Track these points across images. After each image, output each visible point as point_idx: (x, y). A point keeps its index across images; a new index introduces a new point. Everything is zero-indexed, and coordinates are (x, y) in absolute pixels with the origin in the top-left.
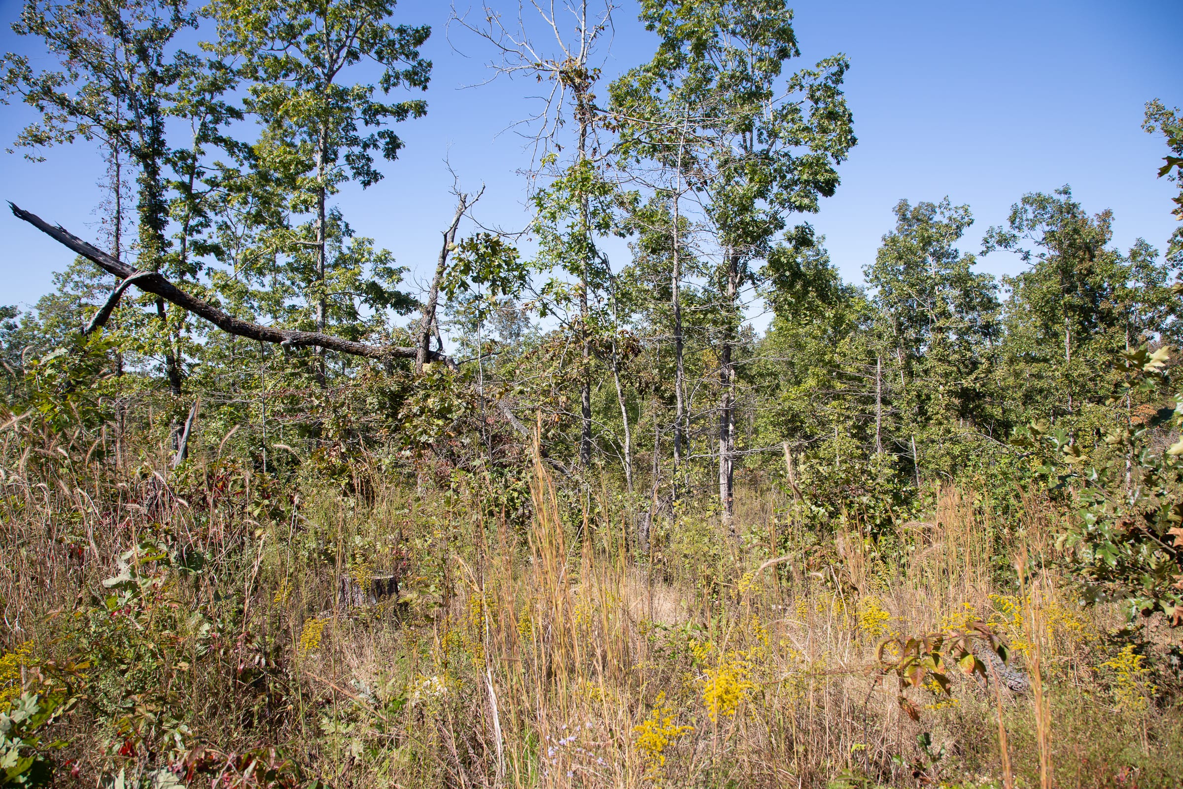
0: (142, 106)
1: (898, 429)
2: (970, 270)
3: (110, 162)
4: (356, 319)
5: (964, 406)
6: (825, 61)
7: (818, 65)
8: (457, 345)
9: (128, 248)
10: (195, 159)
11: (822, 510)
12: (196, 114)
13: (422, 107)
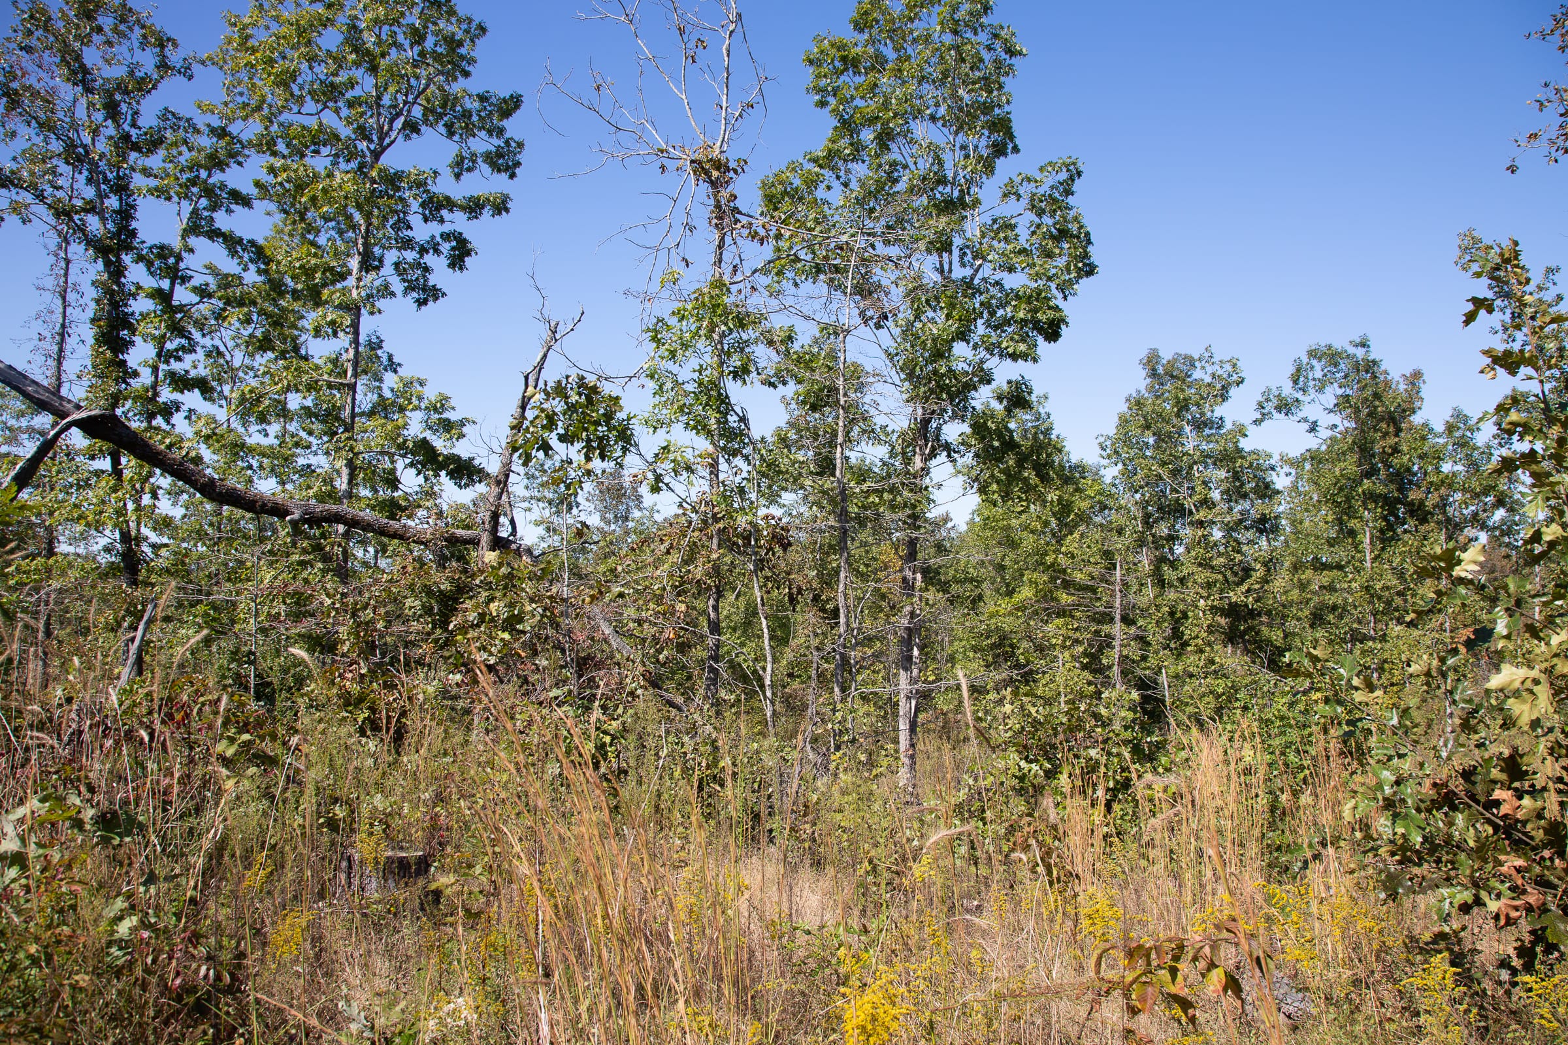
0: (106, 180)
1: (1144, 658)
2: (1241, 445)
3: (57, 255)
4: (396, 488)
5: (1233, 627)
6: (1050, 163)
7: (1041, 169)
8: (541, 530)
9: (74, 377)
10: (179, 258)
11: (1035, 767)
12: (186, 197)
13: (504, 202)
